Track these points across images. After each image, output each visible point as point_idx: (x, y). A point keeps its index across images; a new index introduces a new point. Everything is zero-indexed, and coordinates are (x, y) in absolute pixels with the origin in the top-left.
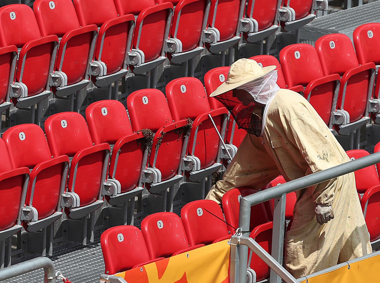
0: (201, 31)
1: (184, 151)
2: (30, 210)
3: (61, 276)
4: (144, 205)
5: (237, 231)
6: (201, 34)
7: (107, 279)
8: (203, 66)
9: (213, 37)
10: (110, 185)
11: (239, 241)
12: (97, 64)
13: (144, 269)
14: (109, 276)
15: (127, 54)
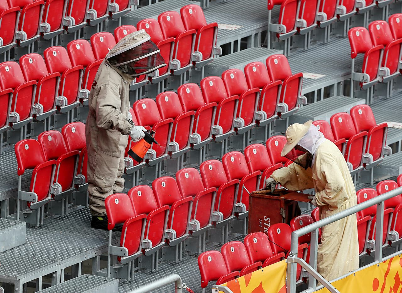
0: (233, 120)
1: (236, 200)
2: (147, 242)
3: (186, 286)
4: (209, 236)
5: (290, 254)
6: (232, 122)
7: (217, 288)
8: (231, 143)
9: (240, 124)
10: (193, 223)
11: (293, 260)
12: (173, 144)
13: (237, 280)
14: (218, 286)
15: (190, 136)
